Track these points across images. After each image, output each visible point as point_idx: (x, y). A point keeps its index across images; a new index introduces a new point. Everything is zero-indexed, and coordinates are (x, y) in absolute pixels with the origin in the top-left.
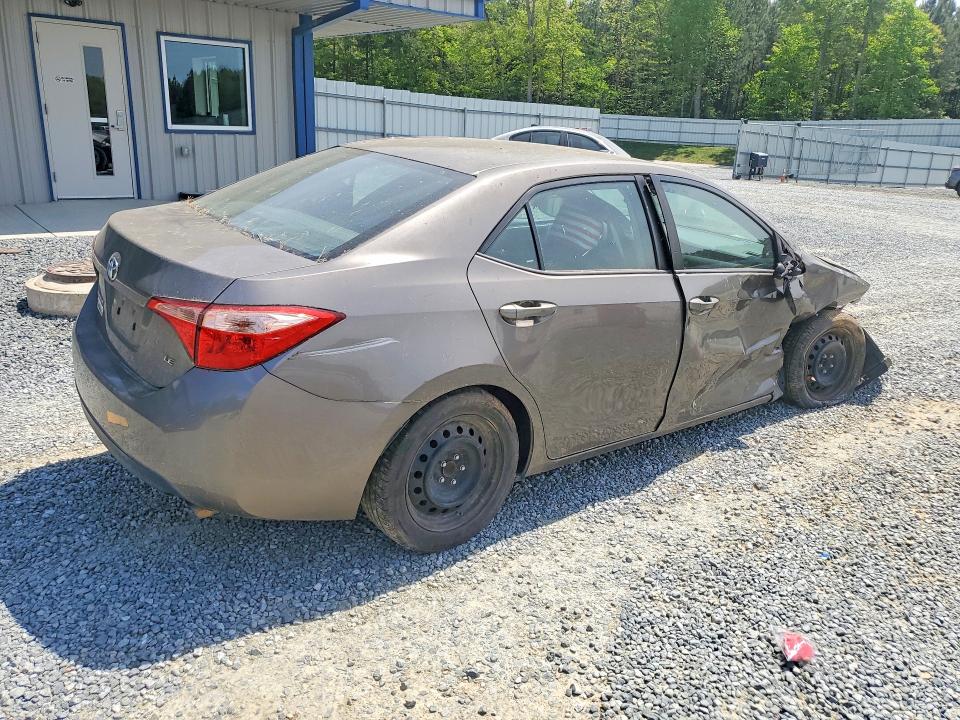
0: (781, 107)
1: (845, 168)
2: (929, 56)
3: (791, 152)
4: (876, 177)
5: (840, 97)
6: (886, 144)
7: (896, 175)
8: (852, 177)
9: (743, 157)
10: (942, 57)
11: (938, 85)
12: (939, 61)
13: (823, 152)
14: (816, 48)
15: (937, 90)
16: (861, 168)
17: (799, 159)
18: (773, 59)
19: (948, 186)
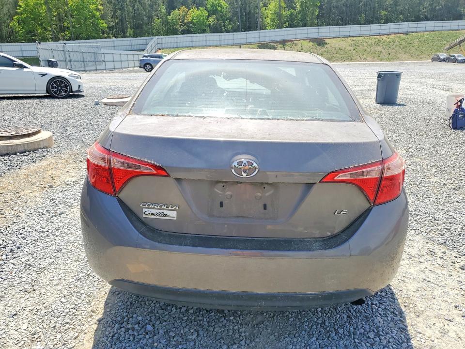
0: (34, 35)
1: (90, 64)
2: (97, 9)
3: (66, 58)
4: (103, 67)
5: (63, 29)
6: (103, 51)
7: (110, 65)
8: (94, 68)
9: (44, 62)
10: (103, 10)
11: (106, 23)
12: (102, 12)
13: (78, 57)
14: (43, 4)
15: (106, 25)
16: (97, 63)
17: (70, 61)
18: (21, 9)
19: (140, 67)
